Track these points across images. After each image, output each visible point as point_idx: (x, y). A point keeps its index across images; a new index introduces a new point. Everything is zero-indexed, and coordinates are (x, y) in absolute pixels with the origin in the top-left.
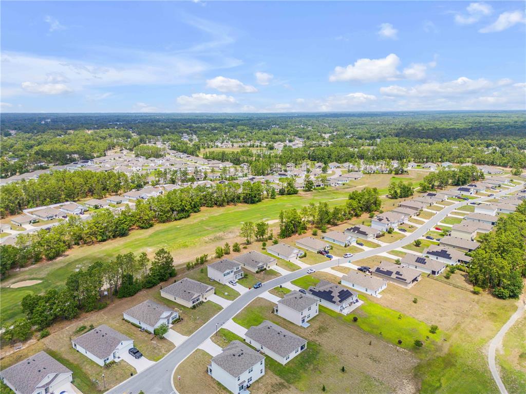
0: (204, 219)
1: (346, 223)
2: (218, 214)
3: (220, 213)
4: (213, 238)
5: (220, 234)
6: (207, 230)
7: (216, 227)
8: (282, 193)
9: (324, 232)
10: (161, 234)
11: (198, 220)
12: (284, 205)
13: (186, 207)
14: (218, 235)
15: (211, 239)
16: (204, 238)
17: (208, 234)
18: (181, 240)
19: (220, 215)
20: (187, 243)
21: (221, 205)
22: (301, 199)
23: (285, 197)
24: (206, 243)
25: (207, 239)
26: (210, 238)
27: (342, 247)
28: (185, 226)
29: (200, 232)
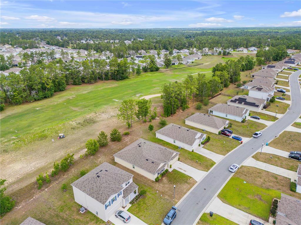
0: (71, 98)
1: (220, 94)
2: (87, 92)
3: (89, 91)
4: (82, 121)
5: (91, 115)
6: (74, 111)
7: (86, 107)
8: (145, 70)
9: (206, 105)
10: (13, 121)
11: (63, 99)
12: (152, 81)
13: (47, 84)
14: (88, 116)
15: (79, 123)
16: (71, 122)
17: (75, 116)
18: (38, 128)
19: (88, 93)
20: (46, 132)
21: (89, 83)
22: (163, 75)
23: (149, 74)
24: (74, 129)
25: (74, 124)
26: (78, 121)
27: (238, 122)
28: (47, 108)
29: (65, 114)
